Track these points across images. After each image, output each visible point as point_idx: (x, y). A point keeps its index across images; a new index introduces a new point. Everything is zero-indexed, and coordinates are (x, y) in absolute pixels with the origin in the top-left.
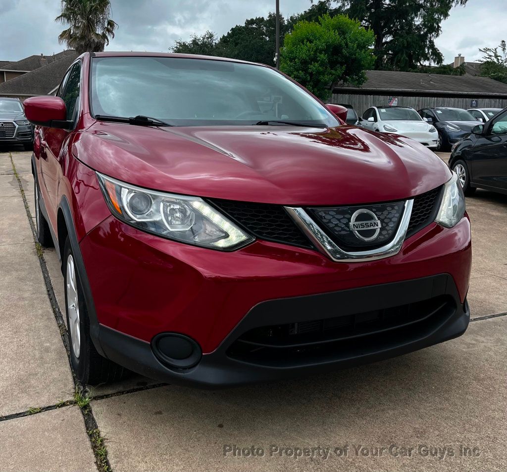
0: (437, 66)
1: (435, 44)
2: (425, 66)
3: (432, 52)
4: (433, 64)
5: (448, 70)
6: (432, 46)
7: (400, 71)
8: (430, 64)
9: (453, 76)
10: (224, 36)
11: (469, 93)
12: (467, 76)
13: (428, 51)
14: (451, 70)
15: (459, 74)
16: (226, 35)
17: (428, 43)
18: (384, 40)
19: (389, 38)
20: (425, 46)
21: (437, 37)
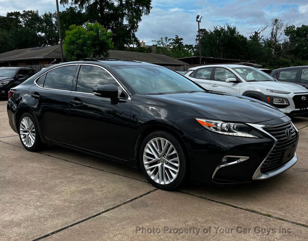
0: (137, 47)
1: (135, 35)
2: (132, 47)
3: (134, 40)
5: (144, 49)
8: (133, 46)
14: (145, 50)
20: (131, 36)
21: (136, 31)
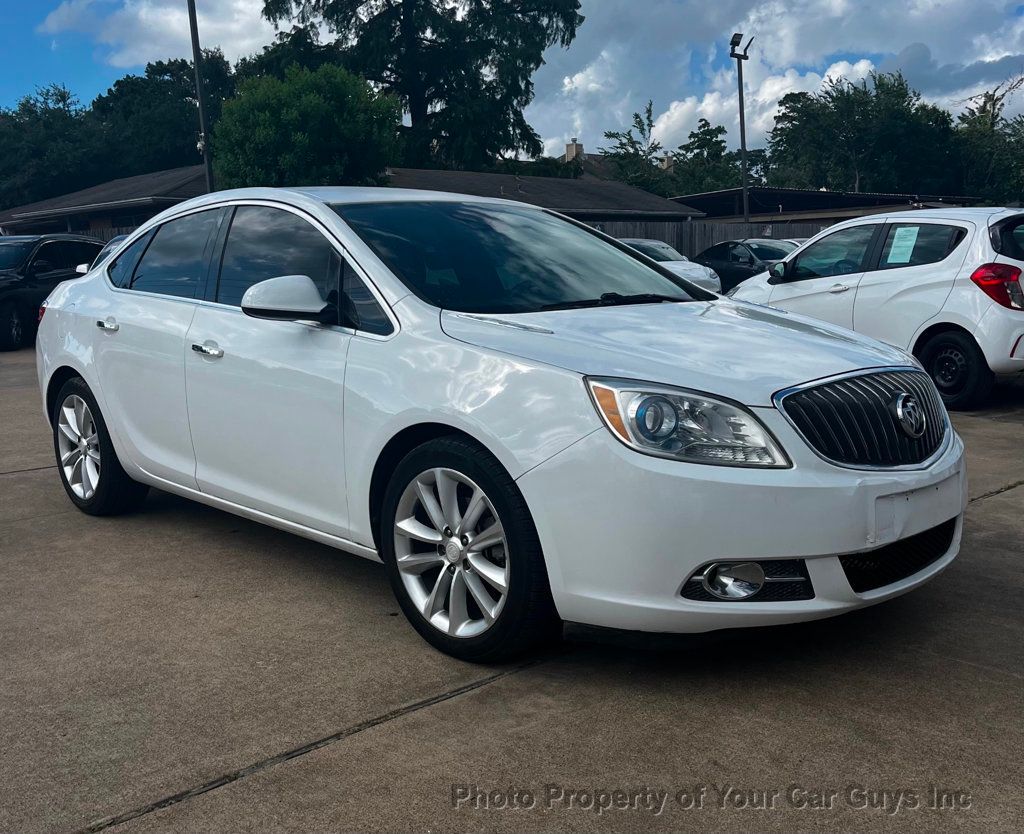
0: (531, 160)
1: (525, 119)
3: (520, 134)
4: (523, 157)
5: (555, 167)
6: (520, 122)
7: (465, 170)
9: (560, 180)
10: (100, 96)
11: (590, 211)
12: (586, 177)
13: (514, 131)
15: (572, 174)
16: (105, 95)
17: (512, 116)
18: (429, 109)
19: (439, 104)
20: (508, 121)
